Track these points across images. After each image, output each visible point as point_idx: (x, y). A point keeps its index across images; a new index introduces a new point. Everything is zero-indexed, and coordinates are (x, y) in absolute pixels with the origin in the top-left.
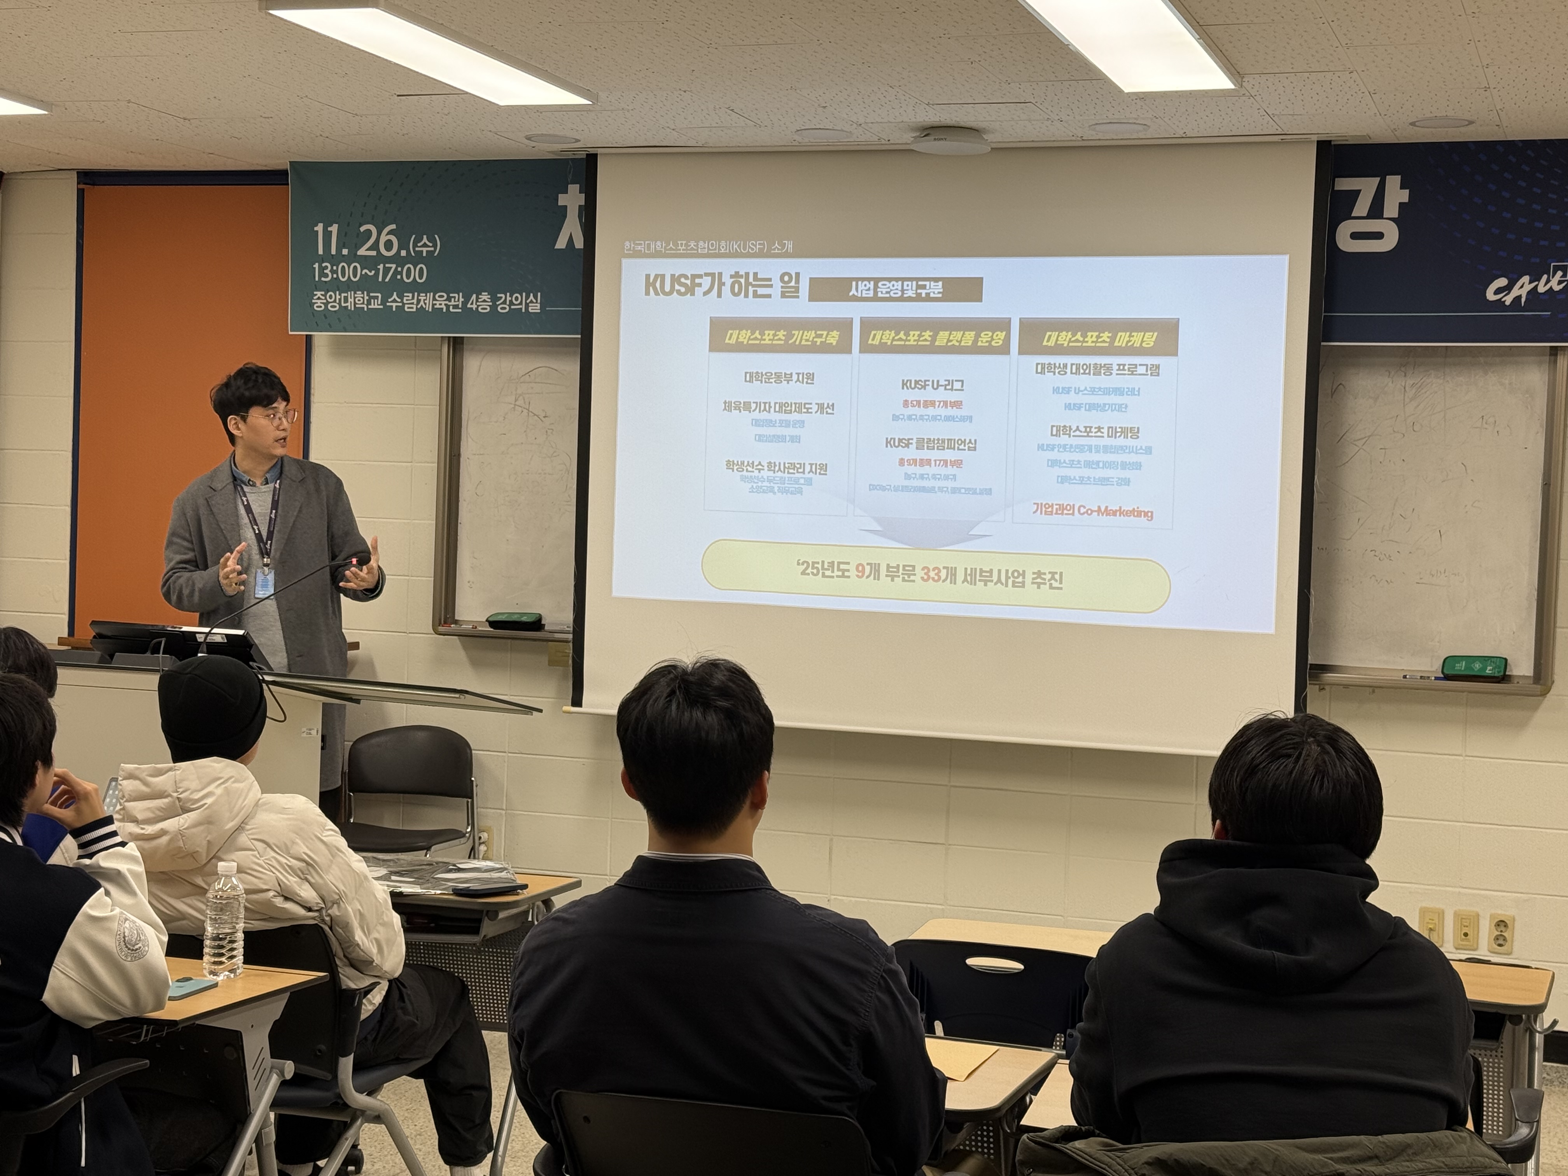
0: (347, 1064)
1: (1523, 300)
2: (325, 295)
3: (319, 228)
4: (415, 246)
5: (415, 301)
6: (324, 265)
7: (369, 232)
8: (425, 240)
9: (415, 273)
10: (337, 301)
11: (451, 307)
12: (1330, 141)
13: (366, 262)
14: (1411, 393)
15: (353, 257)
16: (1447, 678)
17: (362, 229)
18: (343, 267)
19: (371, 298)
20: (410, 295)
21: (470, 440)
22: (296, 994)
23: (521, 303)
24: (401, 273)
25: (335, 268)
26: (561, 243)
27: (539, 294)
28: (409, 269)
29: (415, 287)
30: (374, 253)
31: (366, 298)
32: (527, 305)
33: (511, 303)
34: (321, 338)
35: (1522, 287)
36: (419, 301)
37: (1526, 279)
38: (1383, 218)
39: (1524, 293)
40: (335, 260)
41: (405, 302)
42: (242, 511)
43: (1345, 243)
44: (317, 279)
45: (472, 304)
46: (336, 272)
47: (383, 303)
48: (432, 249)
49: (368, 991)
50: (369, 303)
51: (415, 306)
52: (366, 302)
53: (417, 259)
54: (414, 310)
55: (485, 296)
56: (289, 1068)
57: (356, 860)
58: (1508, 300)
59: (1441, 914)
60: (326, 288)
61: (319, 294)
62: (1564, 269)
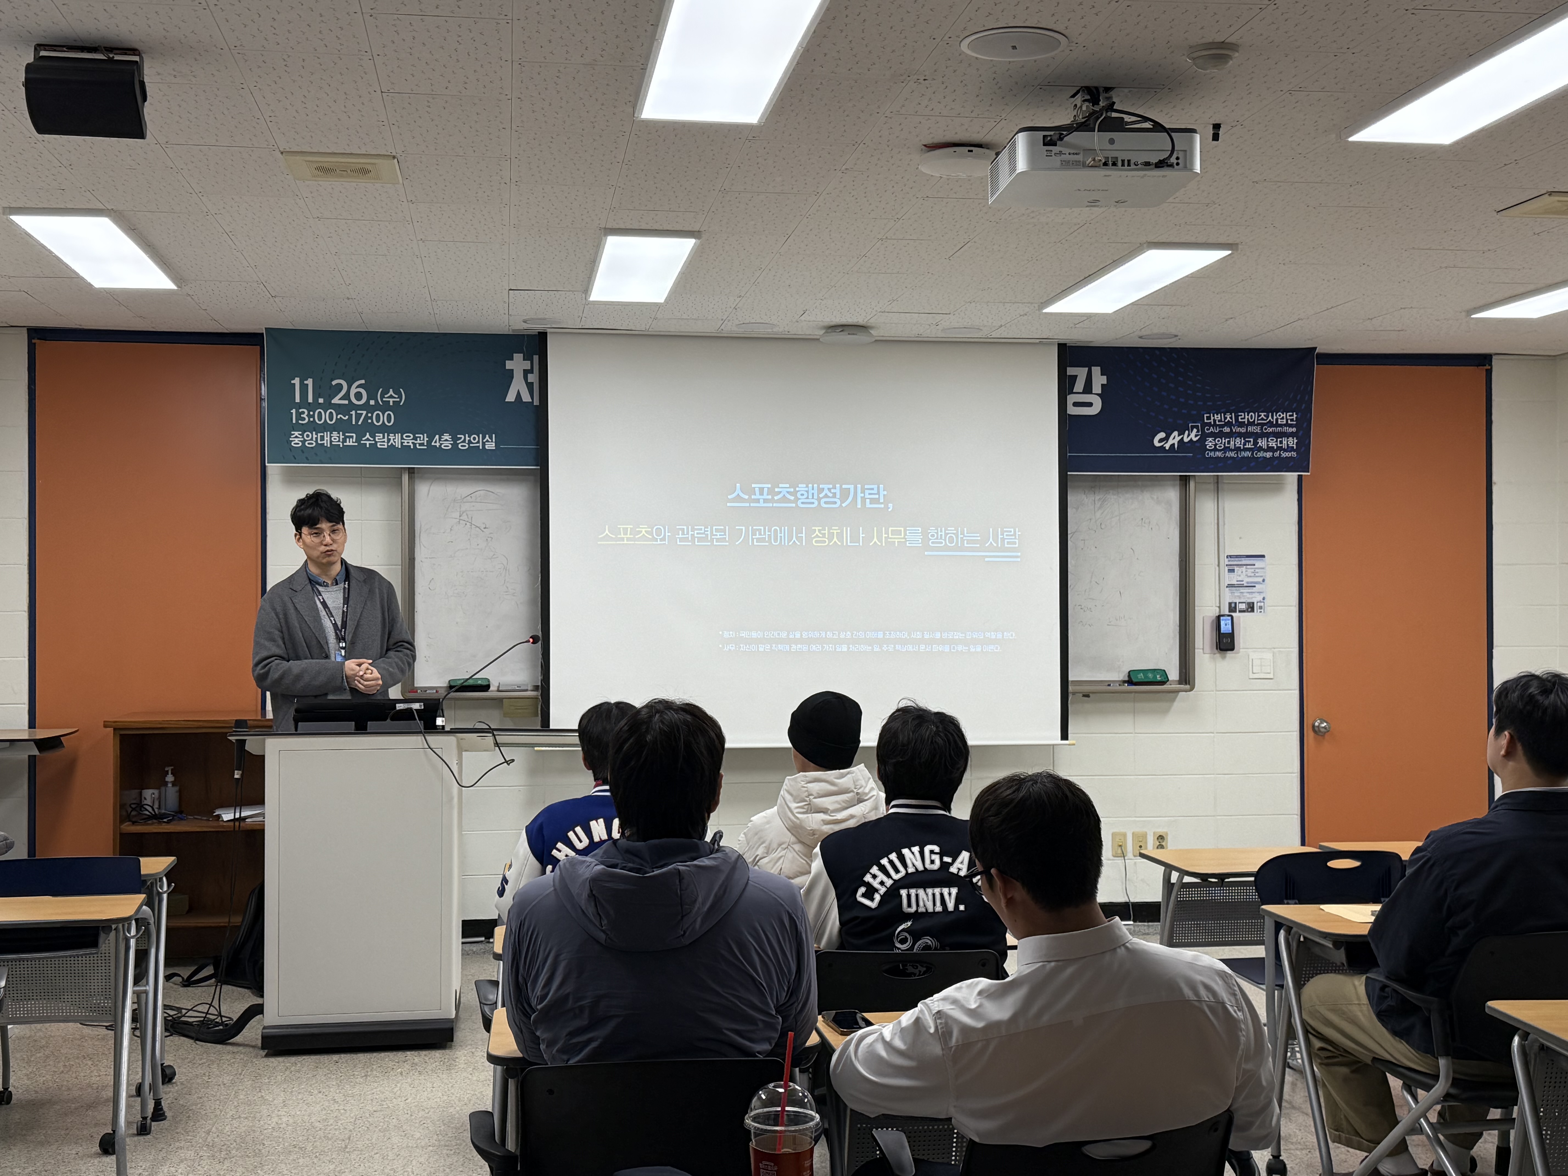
1: (1176, 446)
2: (302, 435)
3: (296, 381)
4: (382, 397)
5: (386, 440)
6: (300, 410)
7: (340, 385)
8: (391, 392)
9: (383, 418)
10: (314, 439)
11: (417, 445)
12: (1066, 344)
13: (339, 408)
14: (1098, 505)
15: (328, 405)
16: (1130, 683)
17: (334, 383)
18: (320, 412)
19: (346, 437)
20: (381, 435)
21: (422, 546)
23: (478, 442)
24: (371, 418)
25: (311, 413)
26: (511, 397)
27: (494, 435)
28: (378, 415)
29: (384, 429)
30: (346, 402)
31: (342, 437)
32: (484, 444)
33: (470, 442)
35: (1174, 438)
36: (389, 440)
37: (1176, 433)
38: (1092, 393)
39: (1176, 441)
40: (312, 407)
41: (377, 440)
42: (320, 606)
43: (1074, 409)
44: (294, 421)
45: (436, 442)
46: (313, 416)
47: (358, 440)
48: (398, 400)
50: (344, 441)
51: (386, 444)
52: (341, 440)
53: (385, 407)
54: (386, 447)
55: (446, 436)
58: (1167, 446)
59: (1124, 835)
60: (303, 429)
61: (296, 433)
62: (1197, 427)
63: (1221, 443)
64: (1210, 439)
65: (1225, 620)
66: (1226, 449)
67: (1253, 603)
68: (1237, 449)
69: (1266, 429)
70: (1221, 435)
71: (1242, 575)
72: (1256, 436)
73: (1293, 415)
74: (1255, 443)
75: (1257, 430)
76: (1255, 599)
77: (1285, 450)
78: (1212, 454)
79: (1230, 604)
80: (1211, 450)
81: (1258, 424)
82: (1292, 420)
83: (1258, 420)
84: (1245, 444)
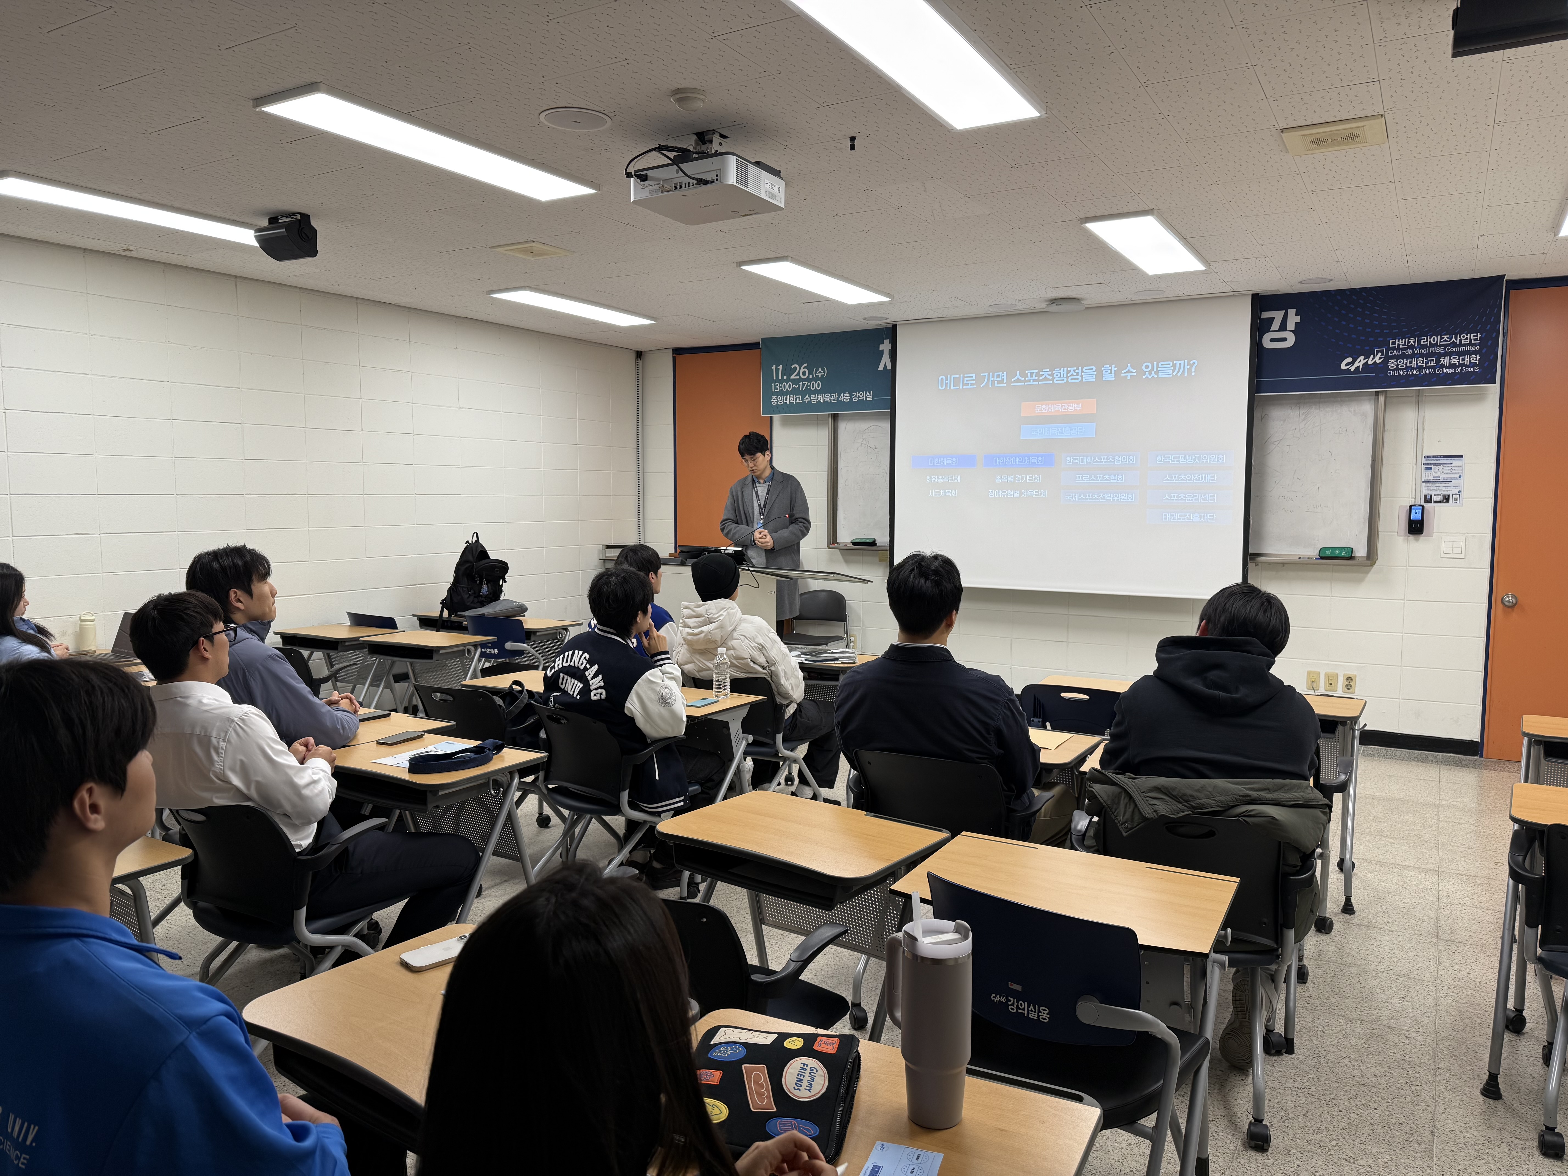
0: (780, 737)
2: (777, 398)
3: (774, 367)
4: (816, 373)
5: (816, 398)
6: (776, 384)
7: (795, 367)
8: (820, 370)
9: (816, 385)
10: (782, 400)
11: (832, 400)
12: (1258, 294)
13: (795, 382)
14: (1302, 417)
15: (788, 380)
16: (1321, 558)
17: (792, 367)
18: (784, 384)
19: (796, 398)
20: (814, 395)
21: (842, 460)
22: (753, 706)
23: (863, 396)
24: (810, 386)
25: (781, 385)
26: (881, 368)
27: (871, 392)
28: (813, 384)
29: (816, 392)
30: (798, 377)
32: (866, 397)
33: (859, 397)
34: (776, 417)
36: (818, 398)
37: (1362, 357)
38: (1286, 330)
39: (1361, 365)
40: (781, 382)
41: (812, 399)
42: (754, 494)
43: (1267, 344)
44: (773, 391)
45: (841, 398)
46: (782, 387)
47: (802, 399)
48: (823, 374)
49: (788, 706)
50: (796, 400)
51: (816, 401)
52: (794, 400)
53: (817, 379)
55: (847, 394)
56: (751, 738)
57: (784, 648)
58: (1353, 369)
59: (1318, 674)
60: (777, 394)
61: (774, 397)
62: (1382, 352)
63: (1403, 363)
64: (1393, 361)
65: (1416, 509)
66: (1407, 368)
67: (1449, 496)
68: (1420, 368)
69: (1448, 349)
70: (1403, 356)
71: (1438, 472)
72: (1439, 356)
73: (1477, 336)
74: (1438, 361)
75: (1441, 350)
76: (1451, 492)
77: (1467, 366)
78: (1394, 373)
79: (1425, 496)
80: (1393, 370)
81: (1441, 346)
82: (1475, 340)
83: (1440, 342)
84: (1427, 363)
